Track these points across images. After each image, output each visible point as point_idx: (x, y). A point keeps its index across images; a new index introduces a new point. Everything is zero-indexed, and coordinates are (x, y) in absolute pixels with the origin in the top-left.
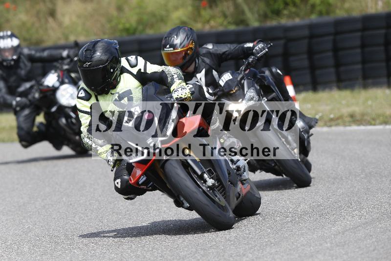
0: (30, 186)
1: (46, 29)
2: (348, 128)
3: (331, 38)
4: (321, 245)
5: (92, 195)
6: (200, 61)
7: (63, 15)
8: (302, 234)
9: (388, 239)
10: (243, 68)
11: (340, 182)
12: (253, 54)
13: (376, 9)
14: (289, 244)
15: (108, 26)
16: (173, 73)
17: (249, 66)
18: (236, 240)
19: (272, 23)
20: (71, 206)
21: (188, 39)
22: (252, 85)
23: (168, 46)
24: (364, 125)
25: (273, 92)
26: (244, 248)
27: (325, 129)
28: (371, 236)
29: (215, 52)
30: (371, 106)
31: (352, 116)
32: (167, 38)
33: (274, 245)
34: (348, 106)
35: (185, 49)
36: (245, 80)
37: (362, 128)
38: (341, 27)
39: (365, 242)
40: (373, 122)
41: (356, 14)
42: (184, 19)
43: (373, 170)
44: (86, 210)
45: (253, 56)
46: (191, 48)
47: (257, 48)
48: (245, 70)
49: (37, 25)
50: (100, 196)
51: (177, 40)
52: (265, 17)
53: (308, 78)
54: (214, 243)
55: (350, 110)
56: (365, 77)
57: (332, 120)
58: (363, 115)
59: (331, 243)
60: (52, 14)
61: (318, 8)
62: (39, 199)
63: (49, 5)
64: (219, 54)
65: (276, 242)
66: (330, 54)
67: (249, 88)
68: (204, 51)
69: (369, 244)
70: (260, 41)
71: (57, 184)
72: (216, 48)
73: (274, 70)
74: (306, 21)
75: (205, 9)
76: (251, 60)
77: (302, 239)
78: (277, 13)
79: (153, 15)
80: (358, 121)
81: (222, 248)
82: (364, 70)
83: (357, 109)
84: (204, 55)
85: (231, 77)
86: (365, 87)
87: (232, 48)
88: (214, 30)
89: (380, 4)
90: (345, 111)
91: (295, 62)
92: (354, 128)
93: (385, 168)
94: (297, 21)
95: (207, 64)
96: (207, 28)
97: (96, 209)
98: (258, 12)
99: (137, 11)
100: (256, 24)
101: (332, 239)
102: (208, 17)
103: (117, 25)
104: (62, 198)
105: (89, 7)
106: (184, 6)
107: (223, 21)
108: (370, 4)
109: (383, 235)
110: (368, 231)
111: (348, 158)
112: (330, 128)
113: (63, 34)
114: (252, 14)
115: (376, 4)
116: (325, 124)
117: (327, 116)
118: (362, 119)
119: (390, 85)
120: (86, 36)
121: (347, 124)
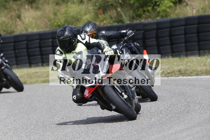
0: (7, 109)
1: (16, 25)
2: (178, 78)
3: (169, 29)
7: (25, 18)
8: (153, 134)
9: (199, 137)
13: (193, 14)
15: (49, 23)
16: (104, 43)
18: (117, 138)
19: (137, 21)
22: (127, 51)
23: (84, 32)
24: (186, 76)
27: (165, 78)
28: (190, 135)
29: (106, 35)
30: (190, 66)
31: (180, 71)
32: (83, 28)
34: (178, 66)
35: (92, 33)
37: (185, 77)
38: (174, 24)
39: (187, 139)
40: (191, 75)
41: (181, 16)
42: (90, 19)
46: (95, 33)
47: (128, 33)
49: (11, 23)
51: (88, 29)
52: (133, 18)
55: (179, 68)
56: (187, 50)
57: (169, 73)
58: (186, 70)
60: (19, 17)
61: (161, 14)
63: (17, 12)
66: (168, 38)
67: (126, 53)
70: (130, 29)
71: (22, 108)
72: (106, 33)
74: (155, 20)
75: (101, 14)
76: (126, 39)
77: (153, 137)
78: (140, 16)
79: (73, 17)
80: (183, 74)
82: (186, 46)
83: (182, 68)
85: (117, 47)
86: (187, 56)
88: (106, 25)
89: (195, 11)
90: (176, 68)
91: (149, 42)
92: (181, 77)
94: (150, 20)
96: (102, 24)
98: (129, 16)
99: (65, 15)
100: (128, 22)
101: (169, 137)
102: (102, 19)
103: (54, 23)
104: (24, 116)
105: (39, 13)
106: (89, 12)
107: (111, 21)
108: (189, 11)
109: (197, 135)
110: (188, 133)
111: (178, 94)
112: (168, 78)
113: (25, 28)
114: (126, 17)
115: (193, 11)
116: (165, 76)
117: (166, 71)
118: (185, 73)
119: (200, 55)
120: (37, 29)
121: (177, 75)
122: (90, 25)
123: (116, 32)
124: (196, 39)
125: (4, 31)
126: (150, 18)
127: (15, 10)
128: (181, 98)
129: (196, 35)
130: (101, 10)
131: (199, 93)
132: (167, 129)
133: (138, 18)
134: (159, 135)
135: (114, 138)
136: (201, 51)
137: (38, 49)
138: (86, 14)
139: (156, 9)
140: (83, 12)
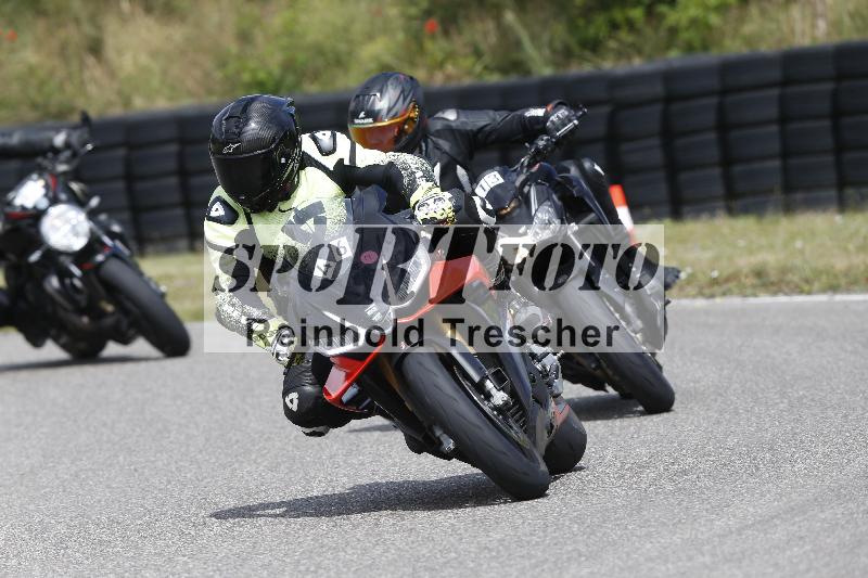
0: (44, 430)
1: (82, 82)
2: (752, 300)
3: (714, 100)
4: (690, 559)
5: (183, 450)
6: (431, 146)
7: (120, 52)
8: (650, 535)
9: (839, 545)
10: (525, 160)
11: (734, 421)
12: (545, 131)
13: (814, 38)
14: (619, 558)
15: (218, 75)
16: (413, 167)
17: (539, 155)
18: (501, 548)
19: (582, 68)
20: (136, 475)
21: (405, 99)
22: (546, 196)
23: (362, 115)
24: (786, 294)
25: (591, 211)
26: (519, 566)
27: (700, 303)
28: (801, 538)
29: (461, 128)
30: (802, 252)
31: (759, 273)
32: (361, 98)
33: (586, 560)
34: (751, 252)
35: (398, 120)
36: (530, 186)
37: (782, 299)
38: (736, 77)
39: (788, 553)
40: (806, 288)
41: (766, 47)
42: (388, 59)
43: (807, 394)
44: (169, 482)
45: (548, 135)
46: (412, 119)
47: (553, 118)
48: (530, 165)
49: (61, 73)
50: (201, 451)
51: (382, 103)
52: (567, 54)
53: (662, 190)
54: (453, 555)
55: (757, 259)
56: (788, 188)
57: (715, 282)
58: (784, 271)
59: (713, 555)
60: (95, 48)
61: (685, 36)
62: (65, 460)
63: (88, 29)
64: (472, 131)
65: (590, 552)
66: (712, 136)
67: (540, 203)
68: (438, 125)
69: (796, 557)
70: (559, 104)
71: (105, 425)
72: (463, 119)
73: (587, 165)
74: (657, 64)
75: (433, 37)
76: (541, 143)
77: (649, 546)
78: (594, 46)
79: (319, 50)
80: (772, 284)
81: (472, 565)
82: (785, 170)
83: (771, 259)
84: (439, 134)
85: (501, 181)
86: (789, 209)
87: (499, 119)
88: (453, 84)
89: (822, 25)
90: (745, 262)
91: (633, 154)
92: (765, 300)
93: (832, 388)
94: (637, 63)
95: (445, 152)
96: (438, 80)
97: (192, 481)
98: (551, 44)
99: (284, 41)
100: (547, 71)
101: (714, 547)
102: (439, 56)
103: (238, 73)
104: (116, 456)
105: (177, 33)
106: (386, 30)
107: (474, 65)
108: (798, 27)
109: (829, 537)
110: (795, 528)
111: (751, 367)
112: (711, 302)
113: (120, 93)
114: (539, 48)
115: (814, 26)
116: (701, 294)
117: (704, 273)
118: (781, 281)
119: (843, 206)
120: (171, 99)
121: (749, 291)
122: (389, 83)
123: (504, 113)
124: (828, 141)
125: (34, 106)
126: (640, 52)
127: (77, 21)
128: (762, 386)
129: (827, 123)
130: (434, 21)
131: (841, 363)
132: (705, 513)
133: (587, 54)
134: (674, 538)
135: (486, 548)
136: (850, 192)
137: (173, 181)
138: (370, 37)
139: (662, 17)
140: (358, 28)
